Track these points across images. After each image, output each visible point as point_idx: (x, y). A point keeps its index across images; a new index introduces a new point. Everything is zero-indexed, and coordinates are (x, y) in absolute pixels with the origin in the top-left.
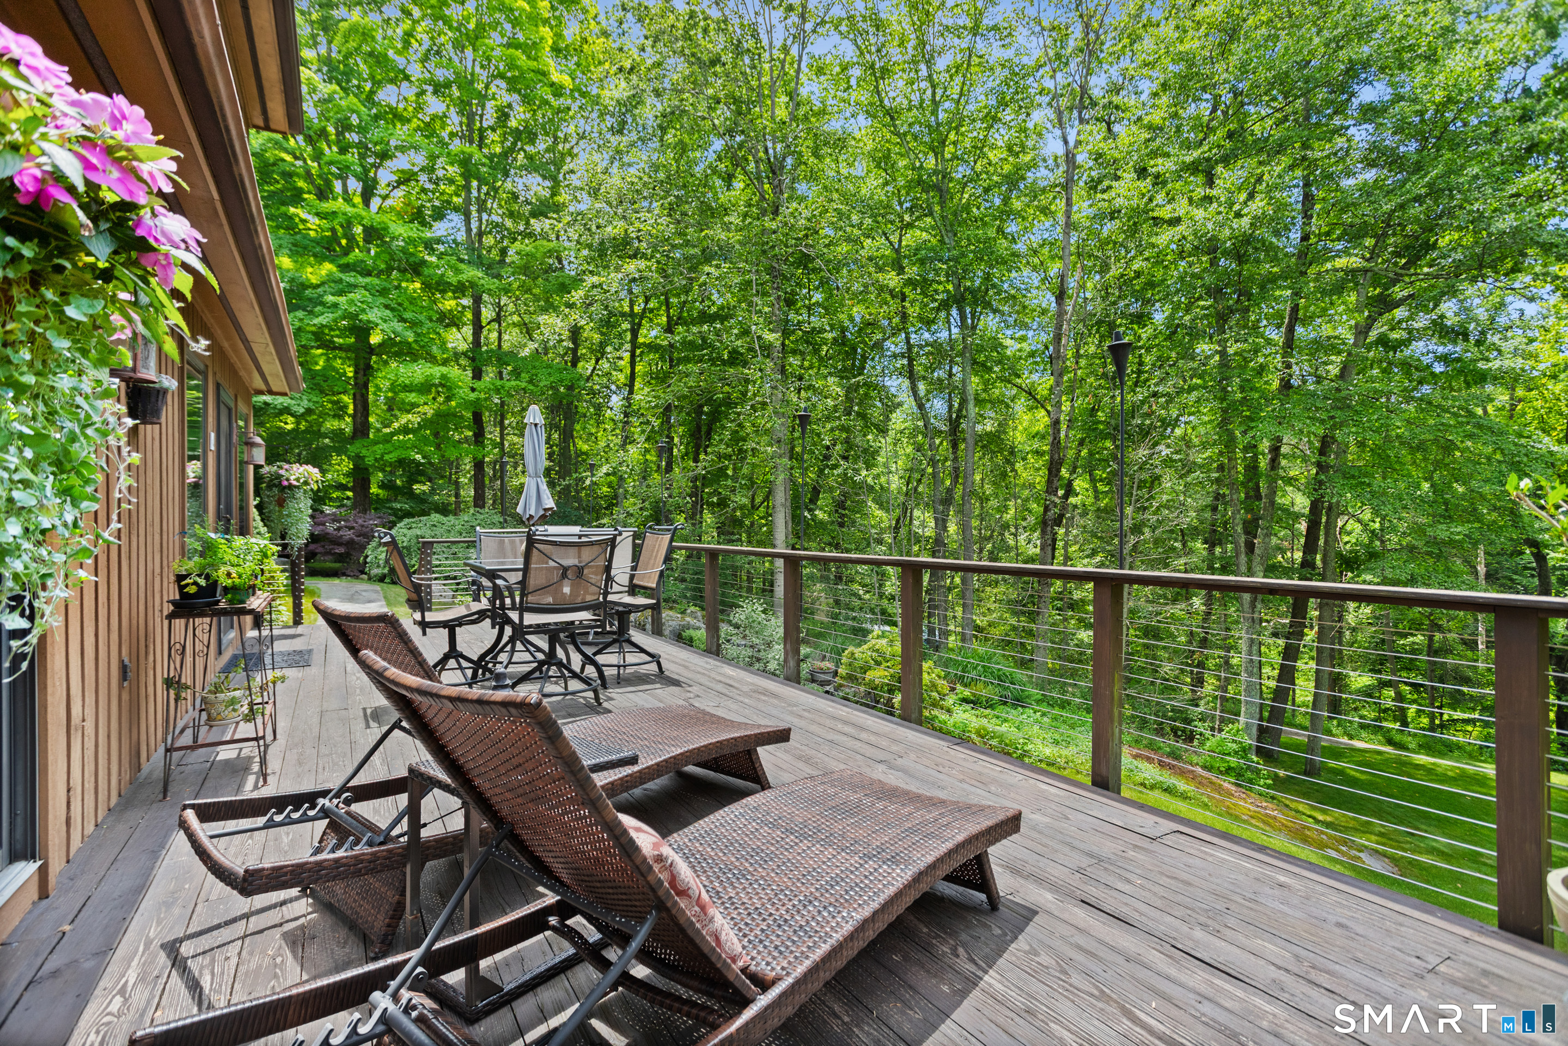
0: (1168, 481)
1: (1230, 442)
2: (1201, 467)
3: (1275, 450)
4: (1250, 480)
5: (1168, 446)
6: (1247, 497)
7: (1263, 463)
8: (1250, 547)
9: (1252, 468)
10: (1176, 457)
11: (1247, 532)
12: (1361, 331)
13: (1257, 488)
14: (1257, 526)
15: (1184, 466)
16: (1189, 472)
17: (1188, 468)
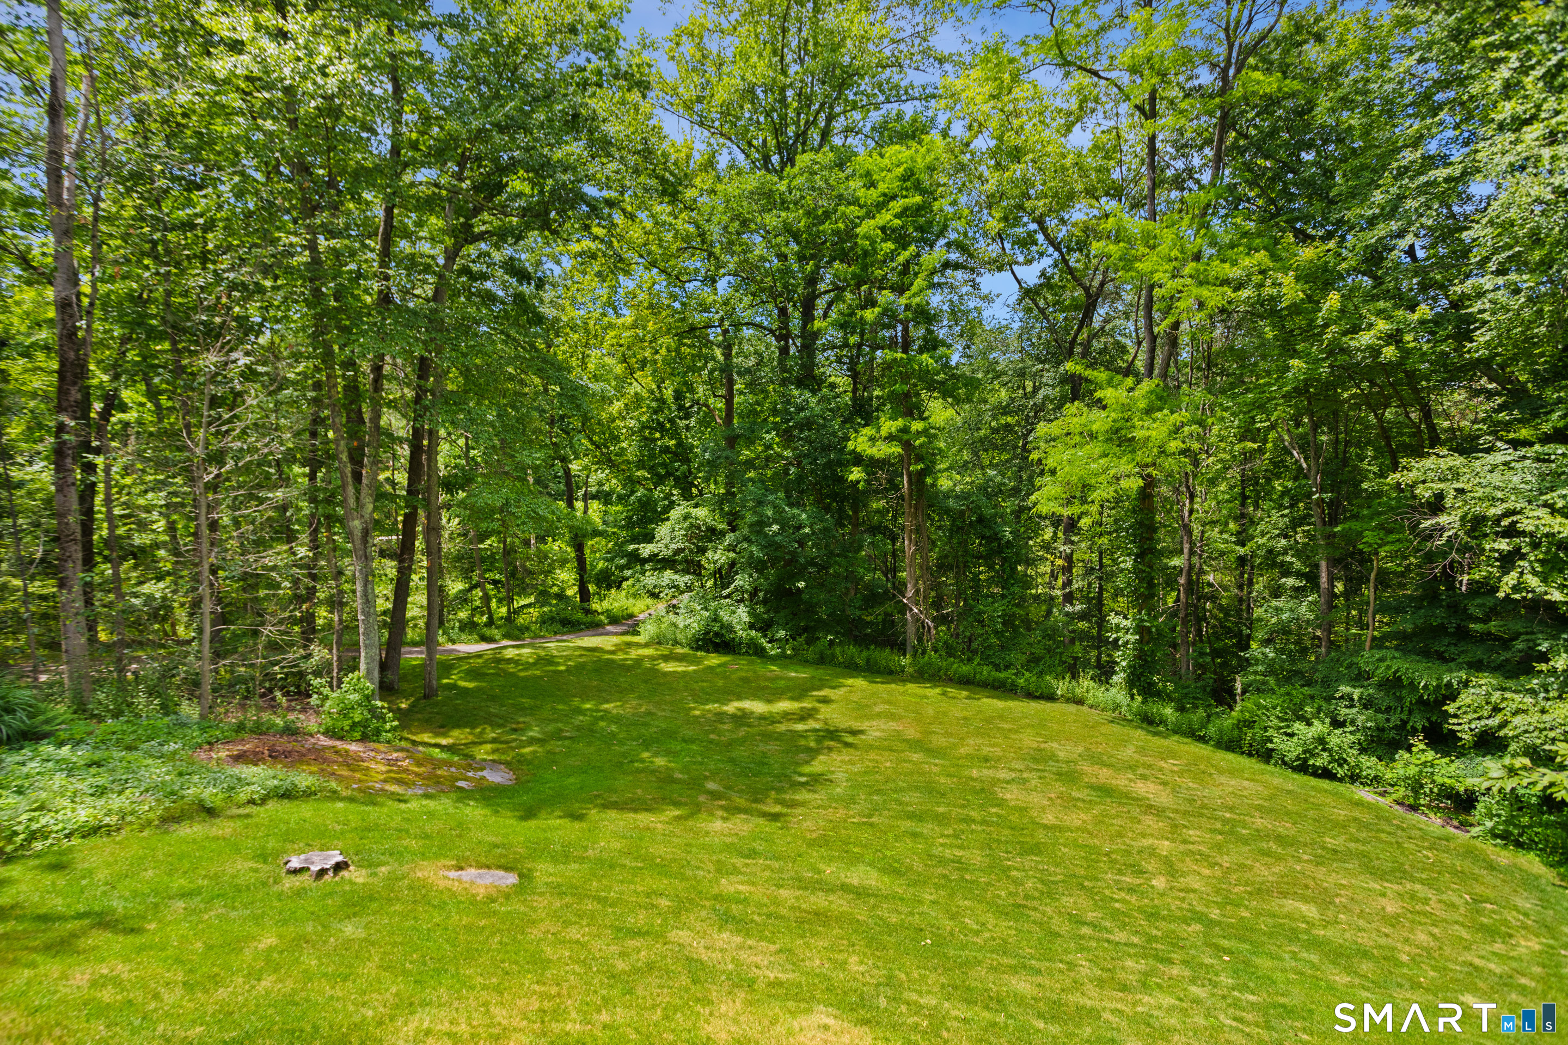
0: (254, 397)
1: (328, 356)
2: (294, 383)
3: (377, 369)
4: (351, 403)
5: (247, 354)
6: (349, 419)
7: (366, 382)
8: (357, 477)
9: (352, 388)
10: (261, 369)
11: (351, 459)
12: (451, 256)
13: (360, 412)
14: (363, 455)
15: (273, 381)
16: (280, 388)
17: (277, 384)
